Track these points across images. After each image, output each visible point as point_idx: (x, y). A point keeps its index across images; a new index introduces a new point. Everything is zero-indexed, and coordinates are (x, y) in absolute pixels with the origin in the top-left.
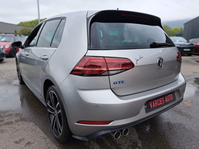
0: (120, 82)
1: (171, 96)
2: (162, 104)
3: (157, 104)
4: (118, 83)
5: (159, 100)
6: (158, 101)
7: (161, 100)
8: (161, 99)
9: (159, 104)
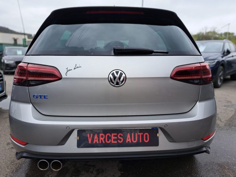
0: (41, 96)
1: (146, 136)
2: (116, 142)
3: (105, 140)
4: (39, 97)
5: (110, 136)
6: (108, 136)
7: (114, 136)
8: (116, 134)
9: (108, 141)
